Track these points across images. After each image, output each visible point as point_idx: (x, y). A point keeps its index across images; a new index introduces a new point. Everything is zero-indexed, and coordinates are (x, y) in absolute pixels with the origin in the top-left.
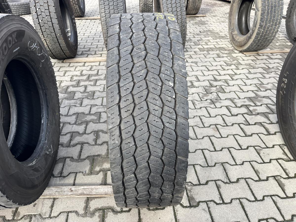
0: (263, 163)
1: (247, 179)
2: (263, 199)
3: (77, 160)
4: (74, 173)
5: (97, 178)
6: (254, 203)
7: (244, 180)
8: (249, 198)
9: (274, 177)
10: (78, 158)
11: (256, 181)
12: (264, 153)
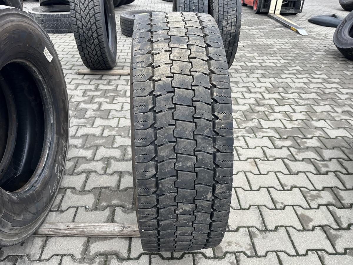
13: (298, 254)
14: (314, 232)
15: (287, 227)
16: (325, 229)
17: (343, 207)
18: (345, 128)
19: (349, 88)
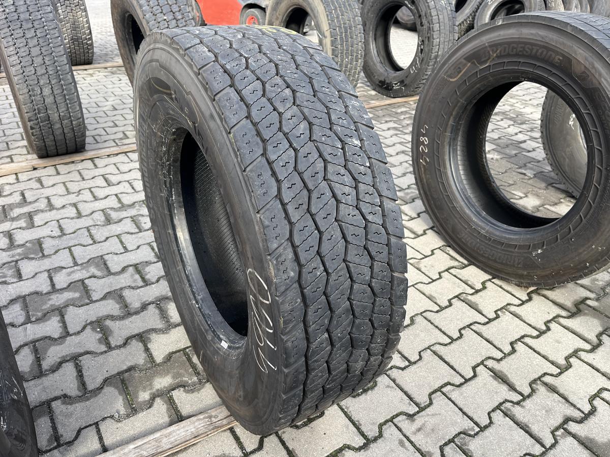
0: (432, 282)
1: (424, 314)
2: (461, 336)
3: (80, 397)
4: (90, 425)
5: (154, 415)
6: (452, 345)
7: (420, 316)
8: (441, 341)
9: (457, 297)
10: (80, 391)
11: (437, 312)
12: (425, 266)
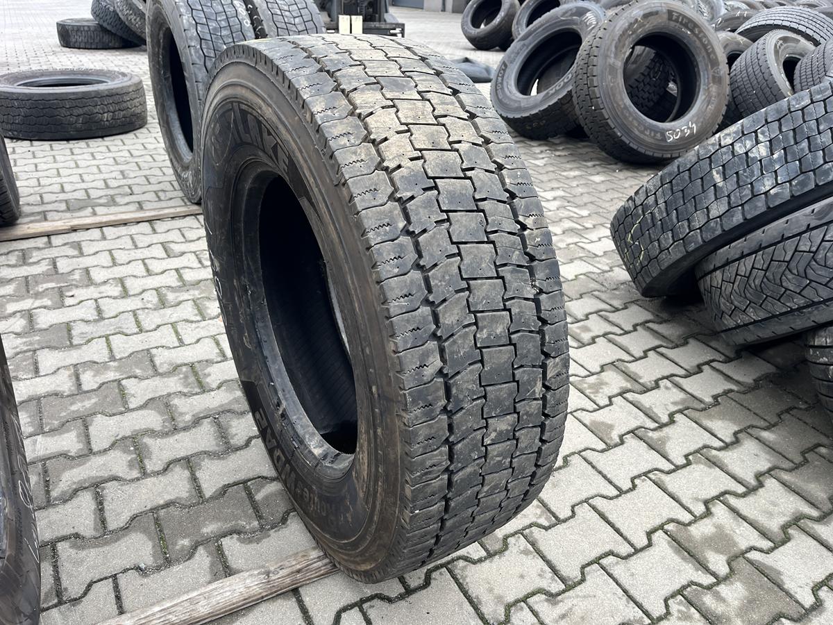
13: (621, 492)
14: (625, 445)
15: (580, 452)
16: (640, 434)
17: (646, 390)
18: (580, 258)
19: (553, 189)
